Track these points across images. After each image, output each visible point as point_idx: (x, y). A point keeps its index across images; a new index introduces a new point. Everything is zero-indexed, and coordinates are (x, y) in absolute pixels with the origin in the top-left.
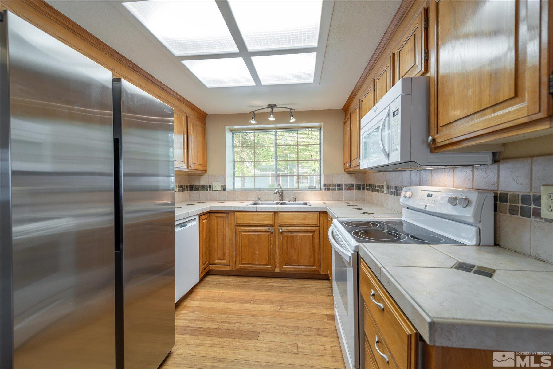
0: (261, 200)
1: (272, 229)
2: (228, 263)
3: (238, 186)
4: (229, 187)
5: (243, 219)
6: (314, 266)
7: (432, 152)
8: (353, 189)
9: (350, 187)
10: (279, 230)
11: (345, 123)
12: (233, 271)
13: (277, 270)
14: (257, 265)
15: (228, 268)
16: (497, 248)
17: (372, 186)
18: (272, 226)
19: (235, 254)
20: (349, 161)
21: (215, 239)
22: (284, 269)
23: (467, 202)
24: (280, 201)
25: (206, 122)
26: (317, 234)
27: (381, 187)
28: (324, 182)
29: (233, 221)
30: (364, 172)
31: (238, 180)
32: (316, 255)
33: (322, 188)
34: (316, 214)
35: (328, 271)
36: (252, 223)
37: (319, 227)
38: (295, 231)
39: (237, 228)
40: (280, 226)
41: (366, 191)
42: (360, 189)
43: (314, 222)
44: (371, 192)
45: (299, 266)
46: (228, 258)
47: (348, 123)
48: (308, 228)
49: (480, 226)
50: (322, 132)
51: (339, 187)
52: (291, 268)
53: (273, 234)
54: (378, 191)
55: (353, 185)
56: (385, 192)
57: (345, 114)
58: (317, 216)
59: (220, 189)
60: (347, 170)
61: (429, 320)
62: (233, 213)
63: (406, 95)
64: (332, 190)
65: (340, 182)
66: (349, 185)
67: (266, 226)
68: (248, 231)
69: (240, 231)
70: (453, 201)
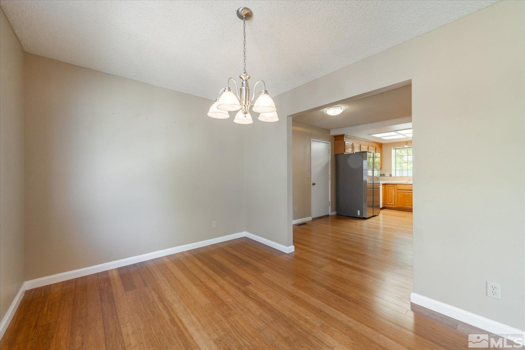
2: (394, 204)
3: (397, 175)
4: (393, 175)
5: (400, 187)
12: (396, 208)
14: (407, 206)
15: (394, 206)
19: (397, 201)
25: (382, 146)
29: (396, 188)
31: (398, 172)
36: (405, 189)
39: (398, 191)
46: (393, 202)
59: (389, 175)
62: (396, 185)
68: (403, 192)
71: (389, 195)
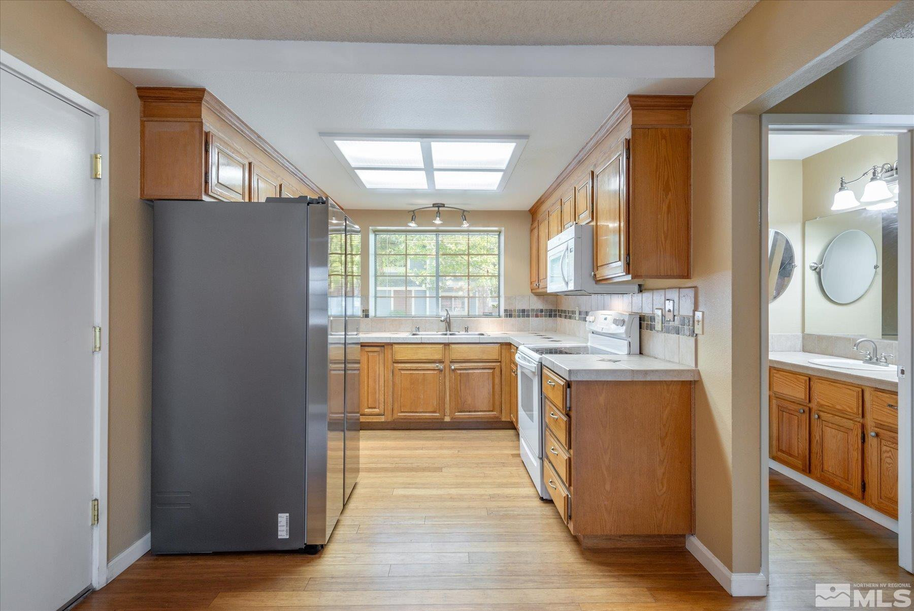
0: (420, 329)
1: (441, 366)
2: (382, 412)
3: (380, 312)
4: (371, 312)
5: (402, 353)
6: (494, 412)
7: (596, 283)
8: (541, 316)
9: (538, 313)
10: (450, 367)
11: (532, 231)
12: (389, 422)
13: (447, 419)
14: (421, 412)
15: (382, 419)
16: (641, 355)
17: (565, 312)
18: (441, 362)
19: (391, 400)
20: (537, 280)
21: (364, 381)
22: (457, 416)
23: (623, 322)
24: (447, 331)
26: (497, 371)
27: (574, 312)
28: (505, 307)
29: (390, 356)
30: (556, 295)
32: (497, 397)
33: (501, 314)
34: (497, 346)
35: (512, 415)
36: (414, 358)
37: (500, 362)
38: (471, 367)
39: (395, 365)
40: (451, 362)
41: (558, 319)
42: (550, 316)
43: (495, 356)
44: (563, 319)
45: (475, 411)
46: (382, 406)
47: (536, 231)
48: (487, 364)
49: (630, 339)
50: (502, 238)
51: (524, 313)
52: (465, 415)
53: (443, 372)
54: (570, 318)
55: (542, 311)
56: (577, 318)
57: (532, 218)
58: (497, 348)
60: (534, 291)
61: (568, 369)
62: (390, 347)
63: (578, 238)
64: (515, 317)
65: (526, 307)
66: (537, 310)
67: (434, 362)
68: (410, 369)
69: (399, 369)
70: (616, 322)
71: (371, 382)
